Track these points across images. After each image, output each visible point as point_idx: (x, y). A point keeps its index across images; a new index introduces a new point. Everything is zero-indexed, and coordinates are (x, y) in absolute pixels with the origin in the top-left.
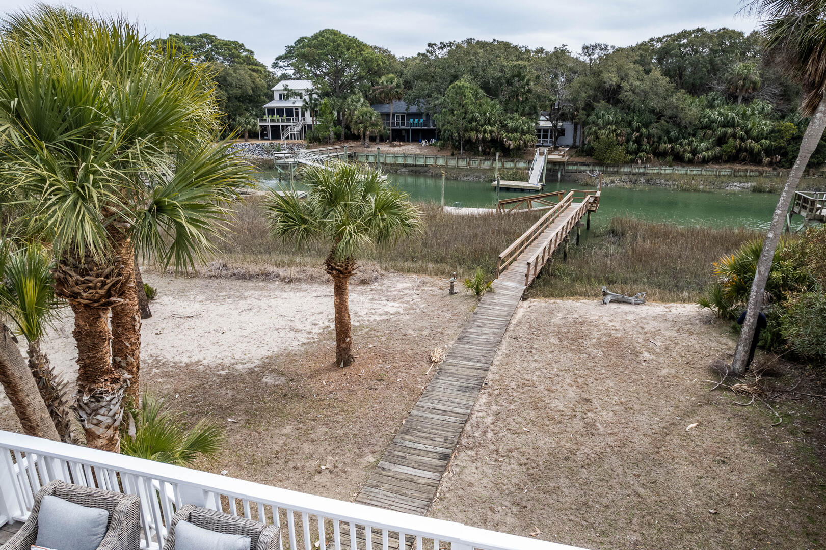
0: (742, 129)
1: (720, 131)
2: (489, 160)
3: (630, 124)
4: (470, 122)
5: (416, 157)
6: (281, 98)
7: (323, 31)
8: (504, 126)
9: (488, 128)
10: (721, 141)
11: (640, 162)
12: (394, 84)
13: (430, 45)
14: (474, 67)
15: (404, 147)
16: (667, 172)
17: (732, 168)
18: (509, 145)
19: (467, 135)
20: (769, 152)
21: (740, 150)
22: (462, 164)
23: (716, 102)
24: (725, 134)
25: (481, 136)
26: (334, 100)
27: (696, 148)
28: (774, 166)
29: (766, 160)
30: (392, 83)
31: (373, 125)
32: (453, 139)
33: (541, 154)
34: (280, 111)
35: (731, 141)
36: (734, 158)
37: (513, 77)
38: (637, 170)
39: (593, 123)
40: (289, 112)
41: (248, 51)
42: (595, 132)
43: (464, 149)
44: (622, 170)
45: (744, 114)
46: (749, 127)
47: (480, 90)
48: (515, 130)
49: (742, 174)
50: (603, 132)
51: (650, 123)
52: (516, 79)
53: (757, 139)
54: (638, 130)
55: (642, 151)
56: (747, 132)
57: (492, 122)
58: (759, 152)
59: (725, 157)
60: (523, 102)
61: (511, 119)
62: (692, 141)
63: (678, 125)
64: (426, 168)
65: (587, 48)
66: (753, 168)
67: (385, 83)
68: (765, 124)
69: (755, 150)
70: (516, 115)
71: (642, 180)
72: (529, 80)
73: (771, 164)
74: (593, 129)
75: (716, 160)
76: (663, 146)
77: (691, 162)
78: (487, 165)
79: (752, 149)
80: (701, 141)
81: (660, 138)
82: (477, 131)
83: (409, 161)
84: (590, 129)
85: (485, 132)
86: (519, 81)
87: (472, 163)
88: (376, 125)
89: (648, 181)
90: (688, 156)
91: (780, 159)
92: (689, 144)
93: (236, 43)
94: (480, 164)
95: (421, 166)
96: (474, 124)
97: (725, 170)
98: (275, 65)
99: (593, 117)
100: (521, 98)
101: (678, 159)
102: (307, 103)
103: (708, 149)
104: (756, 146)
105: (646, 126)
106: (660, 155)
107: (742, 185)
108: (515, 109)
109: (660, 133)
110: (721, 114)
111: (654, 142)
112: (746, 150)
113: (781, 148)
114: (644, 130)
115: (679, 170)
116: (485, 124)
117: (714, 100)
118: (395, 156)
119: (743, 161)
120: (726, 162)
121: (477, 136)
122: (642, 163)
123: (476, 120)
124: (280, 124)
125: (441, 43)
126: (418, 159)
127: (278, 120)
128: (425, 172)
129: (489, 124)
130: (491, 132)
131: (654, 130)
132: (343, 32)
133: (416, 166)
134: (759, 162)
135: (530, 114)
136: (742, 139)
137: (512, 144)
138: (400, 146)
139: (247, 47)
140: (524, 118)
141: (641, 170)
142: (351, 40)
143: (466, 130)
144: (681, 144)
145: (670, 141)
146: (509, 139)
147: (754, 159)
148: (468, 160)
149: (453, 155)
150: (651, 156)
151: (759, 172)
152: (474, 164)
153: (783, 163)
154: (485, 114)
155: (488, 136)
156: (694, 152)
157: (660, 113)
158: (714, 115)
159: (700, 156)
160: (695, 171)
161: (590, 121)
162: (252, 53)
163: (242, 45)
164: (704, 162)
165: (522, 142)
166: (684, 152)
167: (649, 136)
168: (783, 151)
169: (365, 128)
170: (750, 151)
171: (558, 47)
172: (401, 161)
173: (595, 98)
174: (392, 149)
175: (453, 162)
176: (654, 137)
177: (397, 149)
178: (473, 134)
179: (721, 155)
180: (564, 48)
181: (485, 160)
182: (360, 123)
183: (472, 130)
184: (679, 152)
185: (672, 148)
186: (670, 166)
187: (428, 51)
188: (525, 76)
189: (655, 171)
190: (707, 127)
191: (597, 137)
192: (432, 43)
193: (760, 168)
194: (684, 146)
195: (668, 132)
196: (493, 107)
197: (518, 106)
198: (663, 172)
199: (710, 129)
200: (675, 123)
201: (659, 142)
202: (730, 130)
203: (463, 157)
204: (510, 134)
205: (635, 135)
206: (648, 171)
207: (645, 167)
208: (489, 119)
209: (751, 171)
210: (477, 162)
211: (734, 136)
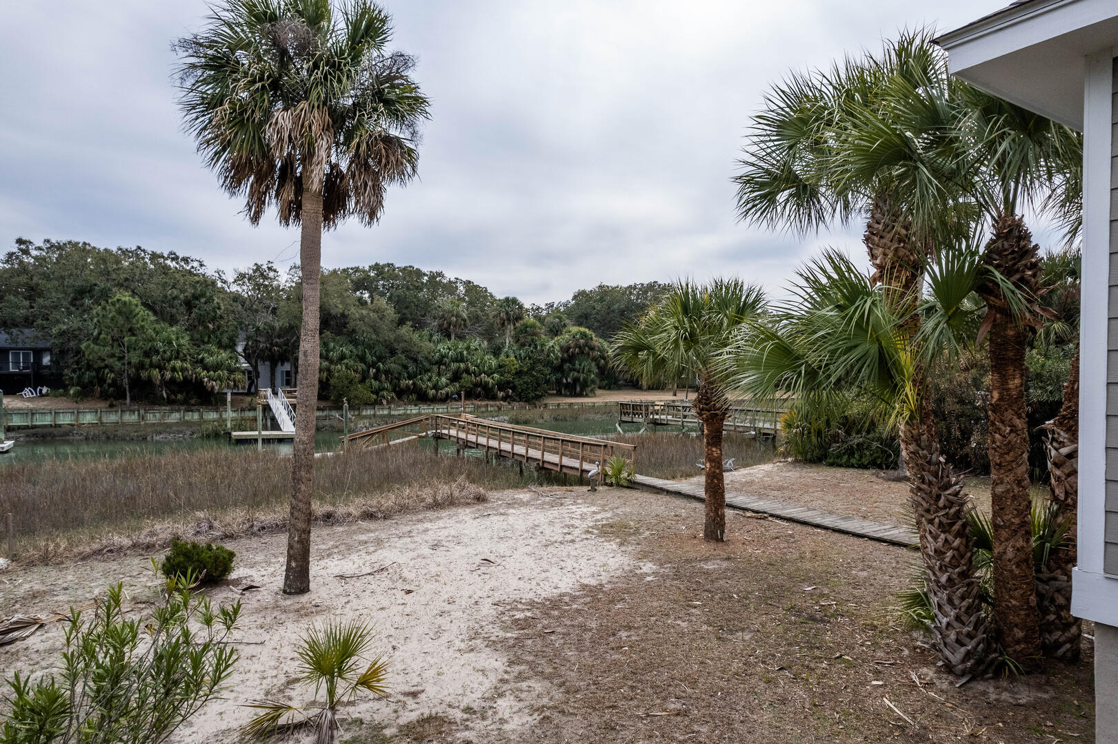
1: (454, 366)
2: (179, 411)
3: (363, 359)
4: (148, 355)
8: (200, 361)
9: (178, 364)
10: (457, 376)
11: (384, 402)
17: (473, 404)
18: (213, 387)
19: (145, 374)
20: (502, 386)
21: (476, 385)
22: (131, 418)
24: (459, 369)
25: (168, 375)
27: (437, 384)
28: (508, 400)
29: (501, 394)
32: (102, 384)
35: (467, 376)
36: (471, 394)
37: (197, 296)
38: (381, 412)
43: (130, 397)
44: (364, 413)
45: (468, 349)
46: (478, 361)
48: (217, 367)
49: (484, 409)
51: (386, 357)
53: (489, 374)
54: (374, 365)
55: (384, 389)
56: (478, 367)
57: (182, 355)
58: (493, 386)
59: (464, 393)
60: (215, 331)
61: (208, 352)
62: (432, 377)
63: (415, 360)
66: (491, 403)
68: (490, 359)
69: (489, 385)
73: (504, 399)
75: (458, 396)
76: (404, 383)
77: (435, 400)
78: (175, 417)
79: (486, 383)
80: (439, 374)
81: (399, 374)
82: (161, 368)
84: (321, 364)
85: (174, 369)
86: (206, 303)
87: (150, 416)
90: (432, 392)
91: (512, 393)
92: (429, 380)
94: (163, 417)
96: (155, 358)
100: (211, 326)
101: (423, 397)
103: (447, 385)
104: (489, 380)
105: (382, 360)
106: (401, 394)
108: (205, 339)
109: (400, 368)
111: (393, 379)
112: (481, 385)
113: (510, 382)
114: (380, 365)
115: (425, 409)
116: (172, 358)
119: (477, 397)
121: (162, 376)
122: (388, 403)
123: (157, 352)
129: (178, 357)
130: (183, 370)
134: (494, 398)
136: (476, 374)
137: (217, 386)
141: (386, 412)
143: (142, 367)
144: (422, 380)
145: (410, 376)
146: (211, 379)
147: (488, 393)
148: (142, 412)
149: (111, 406)
150: (394, 395)
151: (498, 407)
152: (153, 417)
153: (515, 397)
154: (171, 344)
155: (179, 376)
156: (436, 388)
157: (392, 347)
159: (443, 392)
164: (445, 399)
165: (229, 382)
166: (426, 388)
167: (387, 372)
168: (512, 385)
170: (485, 386)
175: (113, 418)
176: (392, 372)
178: (155, 373)
179: (461, 391)
181: (172, 411)
183: (152, 366)
184: (421, 389)
185: (414, 384)
186: (416, 405)
188: (212, 297)
189: (401, 412)
190: (440, 362)
191: (332, 374)
193: (498, 403)
194: (425, 383)
195: (406, 368)
198: (409, 412)
199: (444, 364)
200: (410, 357)
201: (399, 379)
202: (462, 365)
203: (132, 408)
204: (212, 373)
205: (372, 371)
206: (393, 413)
207: (390, 408)
208: (178, 352)
209: (492, 406)
210: (158, 415)
211: (467, 371)
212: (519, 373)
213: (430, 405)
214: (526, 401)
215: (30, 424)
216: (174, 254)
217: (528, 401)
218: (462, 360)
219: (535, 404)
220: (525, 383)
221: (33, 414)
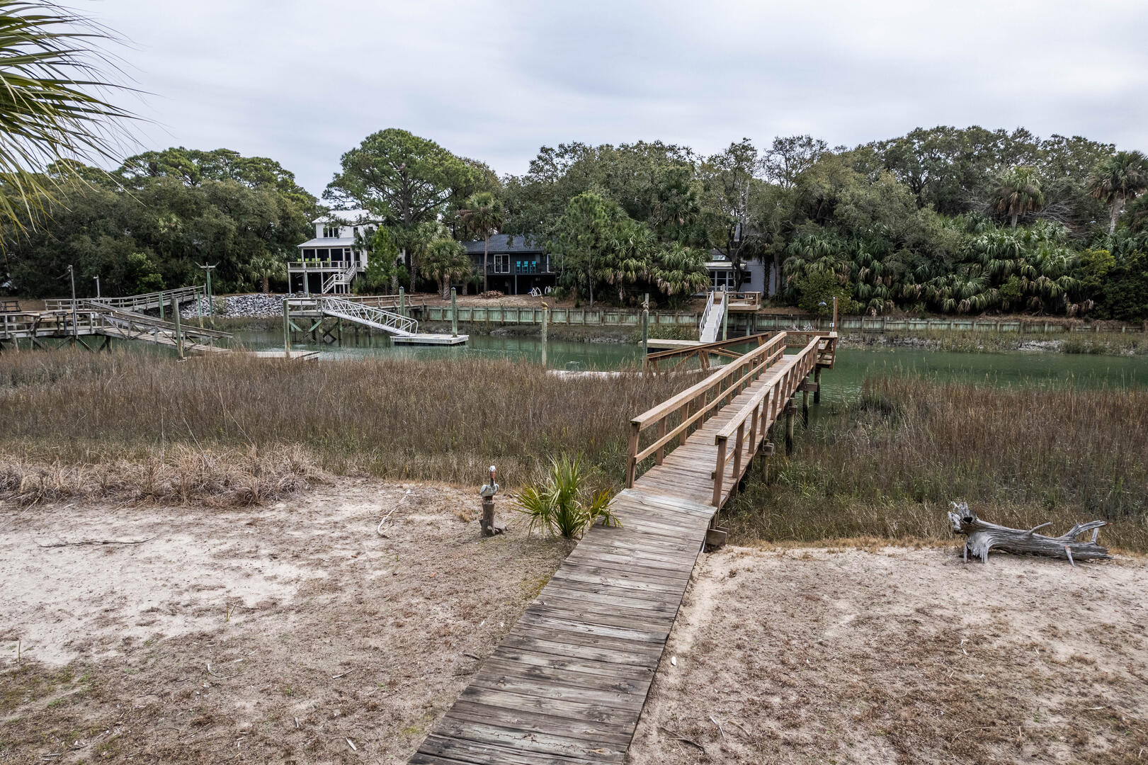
0: (1027, 261)
1: (994, 264)
2: (635, 314)
3: (853, 255)
4: (604, 253)
5: (520, 311)
6: (326, 235)
7: (385, 131)
8: (657, 261)
9: (633, 263)
10: (997, 279)
11: (874, 312)
12: (490, 206)
13: (544, 150)
14: (609, 176)
15: (504, 299)
16: (918, 327)
17: (1019, 320)
18: (667, 289)
19: (600, 273)
20: (1075, 294)
21: (1028, 293)
22: (593, 319)
23: (980, 225)
24: (1002, 269)
25: (621, 275)
26: (398, 231)
27: (959, 291)
28: (1087, 316)
29: (1073, 307)
30: (486, 204)
31: (454, 264)
32: (578, 284)
33: (717, 301)
34: (323, 253)
35: (1013, 279)
36: (1018, 306)
37: (669, 189)
38: (870, 326)
39: (797, 253)
40: (337, 254)
41: (285, 172)
42: (802, 268)
43: (595, 298)
44: (846, 325)
45: (1027, 240)
46: (1039, 256)
47: (619, 209)
48: (674, 266)
49: (1036, 328)
50: (815, 265)
51: (886, 253)
52: (675, 191)
53: (1054, 276)
54: (867, 263)
55: (877, 296)
56: (1036, 265)
57: (638, 253)
58: (1059, 295)
59: (1005, 304)
60: (685, 226)
61: (667, 249)
62: (953, 280)
63: (929, 255)
64: (535, 327)
65: (780, 142)
66: (1052, 319)
67: (476, 204)
68: (1063, 253)
69: (1053, 293)
70: (676, 245)
71: (882, 339)
72: (693, 195)
73: (1078, 314)
74: (798, 262)
75: (993, 308)
76: (908, 287)
77: (953, 312)
78: (632, 320)
79: (1047, 291)
80: (967, 279)
81: (903, 275)
82: (615, 267)
83: (510, 318)
84: (792, 262)
85: (627, 268)
86: (678, 194)
87: (609, 318)
88: (460, 264)
89: (891, 341)
90: (949, 302)
91: (1095, 306)
92: (949, 285)
93: (268, 161)
94: (621, 320)
95: (528, 324)
96: (610, 256)
97: (1010, 324)
98: (327, 195)
99: (795, 244)
100: (682, 221)
101: (934, 308)
102: (360, 239)
103: (978, 292)
104: (1054, 286)
105: (880, 256)
106: (904, 302)
107: (1043, 344)
108: (673, 236)
109: (902, 268)
110: (992, 240)
111: (893, 282)
112: (1038, 293)
113: (1092, 289)
114: (876, 263)
115: (937, 325)
116: (627, 256)
117: (976, 222)
118: (488, 311)
119: (1034, 310)
120: (1007, 312)
121: (615, 276)
122: (879, 314)
123: (613, 251)
124: (322, 270)
125: (561, 146)
126: (523, 314)
127: (319, 265)
128: (534, 332)
129: (634, 256)
130: (638, 269)
131: (892, 263)
132: (415, 134)
133: (520, 324)
134: (1062, 312)
135: (698, 245)
136: (1029, 276)
137: (671, 289)
138: (497, 296)
139: (284, 167)
140: (688, 249)
141: (877, 326)
142: (426, 145)
143: (598, 267)
144: (936, 284)
145: (919, 279)
146: (665, 279)
147: (1052, 306)
148: (602, 313)
149: (577, 306)
150: (891, 303)
151: (1064, 326)
152: (612, 320)
153: (1100, 312)
154: (627, 241)
155: (632, 276)
156: (958, 296)
157: (897, 239)
158: (983, 240)
159: (968, 301)
160: (962, 325)
161: (792, 252)
162: (291, 175)
163: (277, 165)
164: (974, 312)
165: (687, 285)
166: (941, 296)
167: (886, 273)
168: (1097, 293)
169: (442, 269)
170: (1045, 294)
171: (737, 143)
172: (496, 317)
173: (797, 218)
174: (484, 301)
175: (578, 318)
176: (892, 274)
177: (491, 301)
178: (609, 272)
179: (1001, 301)
180: (746, 144)
181: (629, 314)
182: (434, 262)
183: (607, 265)
184: (933, 297)
185: (923, 290)
186: (923, 318)
187: (540, 158)
188: (687, 189)
189: (900, 327)
190: (973, 259)
191: (805, 274)
192: (548, 146)
193: (1064, 320)
194: (940, 288)
195: (914, 267)
196: (639, 233)
197: (678, 232)
198: (911, 327)
199: (978, 263)
200: (923, 253)
201: (901, 281)
202: (1009, 263)
203: (594, 309)
204: (667, 272)
205: (864, 271)
206: (888, 327)
207: (883, 320)
208: (634, 250)
209: (1051, 324)
210: (616, 317)
211: (1017, 271)
212: (1114, 274)
213: (944, 319)
214: (1122, 319)
215: (517, 321)
216: (661, 143)
217: (1125, 318)
218: (1012, 257)
219: (1141, 324)
220: (1122, 290)
221: (520, 312)
